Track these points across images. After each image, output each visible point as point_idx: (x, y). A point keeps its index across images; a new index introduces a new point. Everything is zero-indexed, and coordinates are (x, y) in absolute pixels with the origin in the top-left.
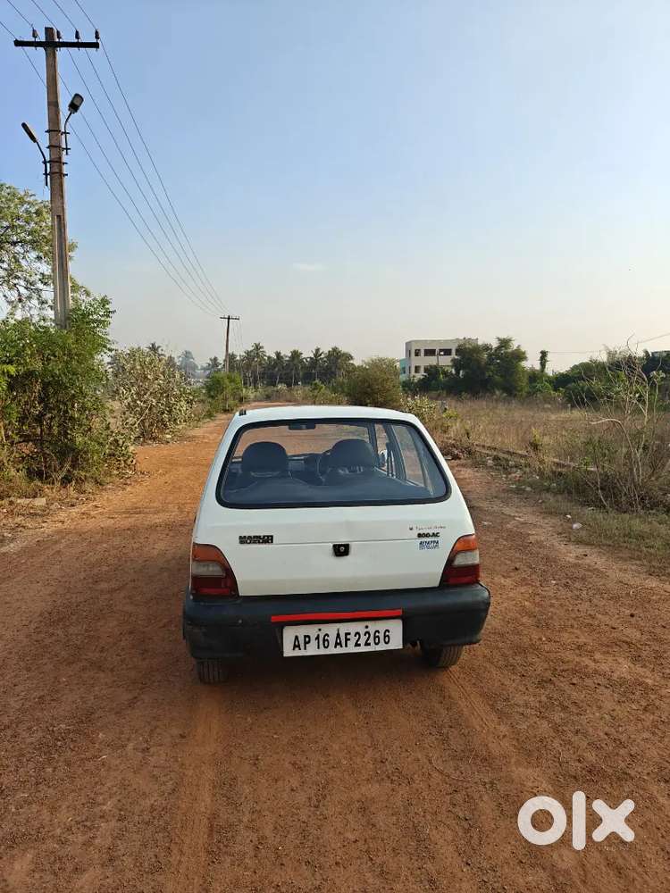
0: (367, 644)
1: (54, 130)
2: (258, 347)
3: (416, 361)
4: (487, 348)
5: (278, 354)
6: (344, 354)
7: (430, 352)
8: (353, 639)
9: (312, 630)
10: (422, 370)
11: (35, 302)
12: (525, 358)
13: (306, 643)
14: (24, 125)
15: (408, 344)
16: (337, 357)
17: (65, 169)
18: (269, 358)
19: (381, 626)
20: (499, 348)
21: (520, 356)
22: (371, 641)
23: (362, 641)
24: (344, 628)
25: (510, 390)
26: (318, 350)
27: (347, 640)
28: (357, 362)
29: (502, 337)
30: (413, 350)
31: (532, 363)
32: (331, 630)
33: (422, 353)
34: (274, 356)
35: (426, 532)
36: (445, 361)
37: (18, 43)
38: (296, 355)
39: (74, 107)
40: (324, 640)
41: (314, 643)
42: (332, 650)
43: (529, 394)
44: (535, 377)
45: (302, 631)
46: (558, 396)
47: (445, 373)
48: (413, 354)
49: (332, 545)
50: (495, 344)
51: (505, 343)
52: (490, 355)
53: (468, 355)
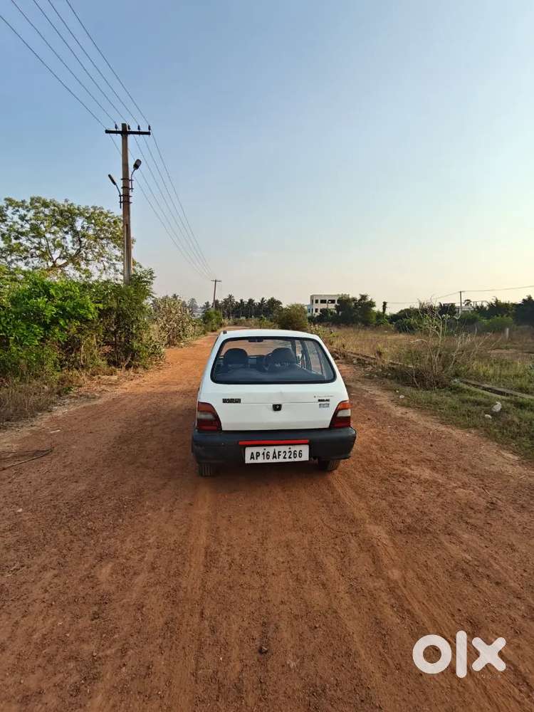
0: (290, 458)
1: (126, 179)
2: (230, 296)
3: (315, 306)
4: (354, 300)
5: (241, 301)
6: (277, 301)
7: (323, 302)
8: (282, 455)
9: (261, 450)
10: (319, 311)
11: (112, 270)
12: (374, 306)
13: (257, 456)
14: (110, 176)
15: (312, 297)
16: (273, 303)
17: (131, 200)
18: (237, 302)
19: (297, 448)
20: (361, 300)
21: (372, 304)
22: (292, 456)
23: (287, 456)
24: (278, 449)
25: (366, 324)
26: (263, 299)
27: (279, 455)
28: (284, 306)
29: (362, 294)
30: (314, 300)
31: (378, 308)
32: (271, 450)
33: (319, 302)
34: (239, 302)
35: (323, 398)
36: (332, 306)
37: (107, 132)
38: (251, 301)
39: (136, 166)
40: (267, 455)
41: (261, 456)
42: (271, 460)
43: (377, 325)
44: (380, 316)
45: (255, 450)
46: (392, 326)
47: (332, 313)
48: (314, 302)
49: (272, 405)
50: (358, 298)
51: (364, 297)
52: (355, 304)
53: (344, 302)
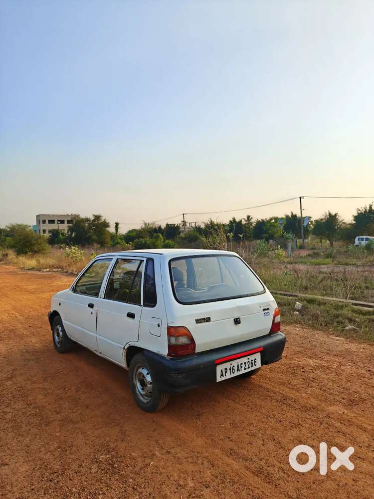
8: (244, 366)
9: (227, 366)
22: (250, 366)
24: (240, 361)
32: (235, 364)
35: (265, 308)
40: (233, 369)
42: (236, 374)
45: (223, 367)
49: (233, 319)
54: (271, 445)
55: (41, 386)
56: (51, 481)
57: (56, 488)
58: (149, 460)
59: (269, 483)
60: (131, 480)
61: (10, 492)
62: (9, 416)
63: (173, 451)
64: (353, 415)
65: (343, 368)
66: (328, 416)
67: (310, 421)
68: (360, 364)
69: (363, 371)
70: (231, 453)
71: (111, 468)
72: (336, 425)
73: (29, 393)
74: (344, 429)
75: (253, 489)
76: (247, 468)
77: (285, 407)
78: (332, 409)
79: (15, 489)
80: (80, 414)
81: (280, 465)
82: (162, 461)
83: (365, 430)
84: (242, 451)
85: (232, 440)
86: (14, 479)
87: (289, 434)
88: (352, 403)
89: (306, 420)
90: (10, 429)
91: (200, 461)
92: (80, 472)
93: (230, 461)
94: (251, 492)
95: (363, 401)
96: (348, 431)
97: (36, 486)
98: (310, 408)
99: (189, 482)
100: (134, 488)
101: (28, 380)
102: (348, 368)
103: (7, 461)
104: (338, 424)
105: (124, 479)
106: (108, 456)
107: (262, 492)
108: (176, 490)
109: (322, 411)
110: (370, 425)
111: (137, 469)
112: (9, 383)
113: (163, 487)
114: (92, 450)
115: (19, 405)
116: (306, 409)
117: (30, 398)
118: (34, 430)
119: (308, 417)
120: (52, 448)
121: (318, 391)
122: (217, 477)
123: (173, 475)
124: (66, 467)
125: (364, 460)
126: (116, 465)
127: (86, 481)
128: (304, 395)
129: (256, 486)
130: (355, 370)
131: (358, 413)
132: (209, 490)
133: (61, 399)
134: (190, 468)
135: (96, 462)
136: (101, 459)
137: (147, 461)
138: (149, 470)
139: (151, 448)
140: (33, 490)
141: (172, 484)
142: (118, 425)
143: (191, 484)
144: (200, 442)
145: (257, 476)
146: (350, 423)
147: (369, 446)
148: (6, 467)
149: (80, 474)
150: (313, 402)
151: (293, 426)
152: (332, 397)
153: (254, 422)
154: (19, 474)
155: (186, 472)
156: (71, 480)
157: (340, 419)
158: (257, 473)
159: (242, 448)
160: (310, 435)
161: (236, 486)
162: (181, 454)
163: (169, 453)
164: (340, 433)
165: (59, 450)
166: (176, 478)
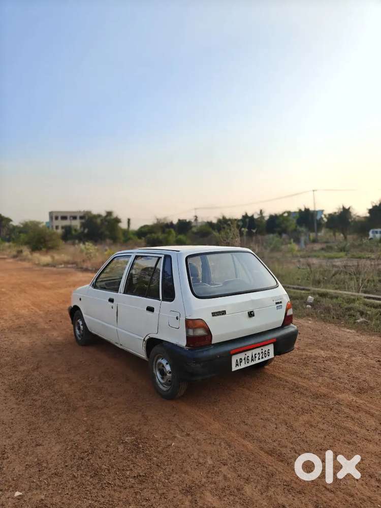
8: (258, 357)
9: (242, 356)
19: (266, 348)
22: (263, 356)
24: (254, 352)
27: (255, 357)
32: (249, 354)
35: (277, 301)
40: (247, 359)
42: (251, 364)
45: (238, 357)
49: (247, 312)
54: (283, 429)
55: (66, 376)
56: (83, 459)
57: (87, 465)
58: (171, 441)
59: (282, 461)
60: (155, 459)
61: (46, 468)
62: (38, 403)
63: (192, 433)
64: (361, 402)
65: (353, 358)
66: (338, 403)
67: (320, 407)
68: (370, 355)
69: (373, 362)
70: (246, 436)
71: (136, 448)
72: (345, 411)
73: (55, 382)
74: (352, 414)
75: (267, 466)
76: (262, 449)
77: (296, 395)
78: (341, 396)
79: (50, 465)
80: (105, 401)
81: (292, 446)
82: (183, 442)
83: (372, 416)
84: (257, 434)
85: (246, 424)
86: (49, 457)
87: (301, 418)
88: (361, 391)
89: (317, 406)
90: (41, 415)
91: (217, 443)
92: (108, 452)
93: (246, 442)
94: (265, 469)
95: (372, 389)
96: (357, 416)
97: (69, 463)
98: (321, 396)
99: (208, 460)
100: (158, 465)
101: (53, 370)
102: (358, 359)
103: (41, 442)
104: (347, 410)
105: (148, 458)
106: (133, 438)
107: (275, 468)
108: (196, 467)
109: (333, 398)
110: (377, 410)
111: (160, 449)
112: (35, 373)
113: (184, 464)
114: (118, 433)
115: (47, 393)
116: (317, 396)
117: (57, 387)
118: (63, 416)
119: (319, 403)
120: (81, 431)
121: (328, 380)
122: (233, 456)
123: (193, 455)
124: (95, 447)
125: (371, 441)
126: (141, 446)
127: (114, 459)
128: (315, 384)
129: (270, 464)
130: (365, 360)
131: (367, 399)
132: (226, 467)
133: (86, 387)
134: (209, 448)
135: (122, 443)
136: (126, 440)
137: (169, 442)
138: (171, 450)
139: (172, 431)
140: (66, 466)
141: (193, 462)
142: (140, 411)
143: (210, 462)
144: (217, 425)
145: (271, 455)
146: (358, 409)
147: (376, 429)
148: (41, 447)
149: (108, 453)
150: (324, 390)
151: (304, 411)
152: (342, 385)
153: (267, 408)
154: (53, 454)
155: (205, 452)
156: (100, 458)
157: (349, 406)
158: (270, 453)
159: (256, 431)
160: (320, 420)
161: (251, 464)
162: (200, 436)
163: (188, 435)
164: (349, 418)
165: (87, 432)
166: (196, 457)
